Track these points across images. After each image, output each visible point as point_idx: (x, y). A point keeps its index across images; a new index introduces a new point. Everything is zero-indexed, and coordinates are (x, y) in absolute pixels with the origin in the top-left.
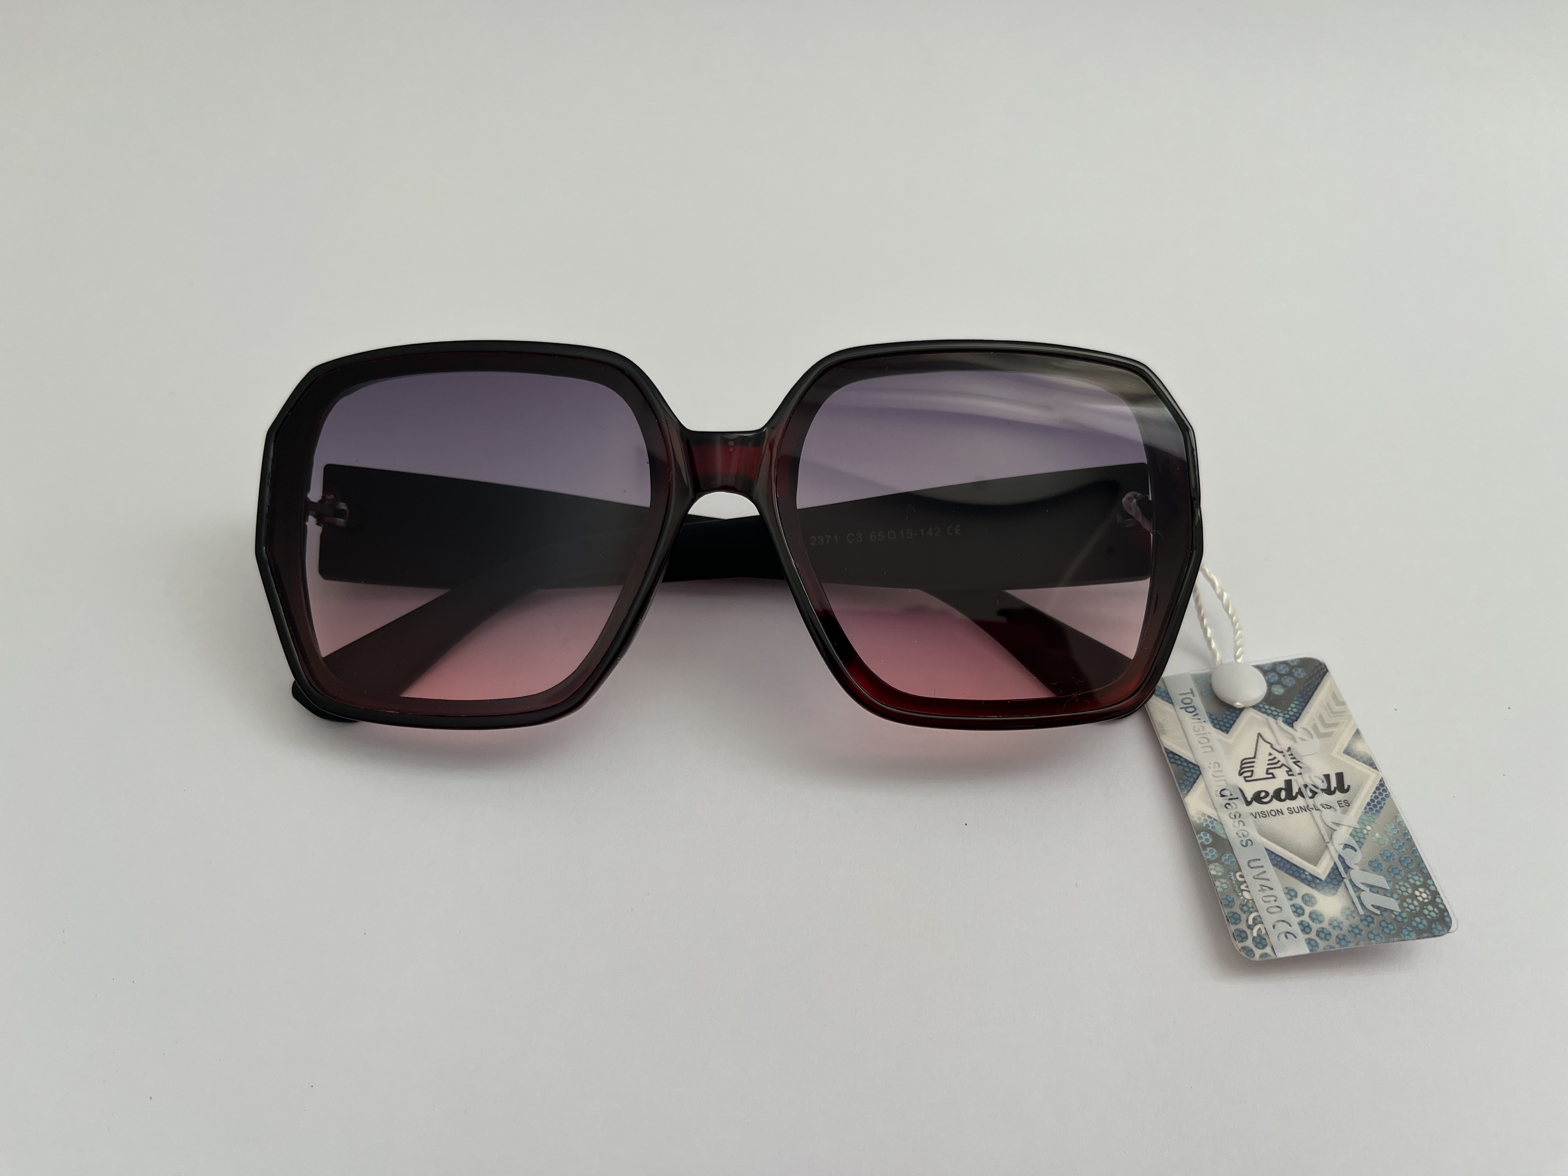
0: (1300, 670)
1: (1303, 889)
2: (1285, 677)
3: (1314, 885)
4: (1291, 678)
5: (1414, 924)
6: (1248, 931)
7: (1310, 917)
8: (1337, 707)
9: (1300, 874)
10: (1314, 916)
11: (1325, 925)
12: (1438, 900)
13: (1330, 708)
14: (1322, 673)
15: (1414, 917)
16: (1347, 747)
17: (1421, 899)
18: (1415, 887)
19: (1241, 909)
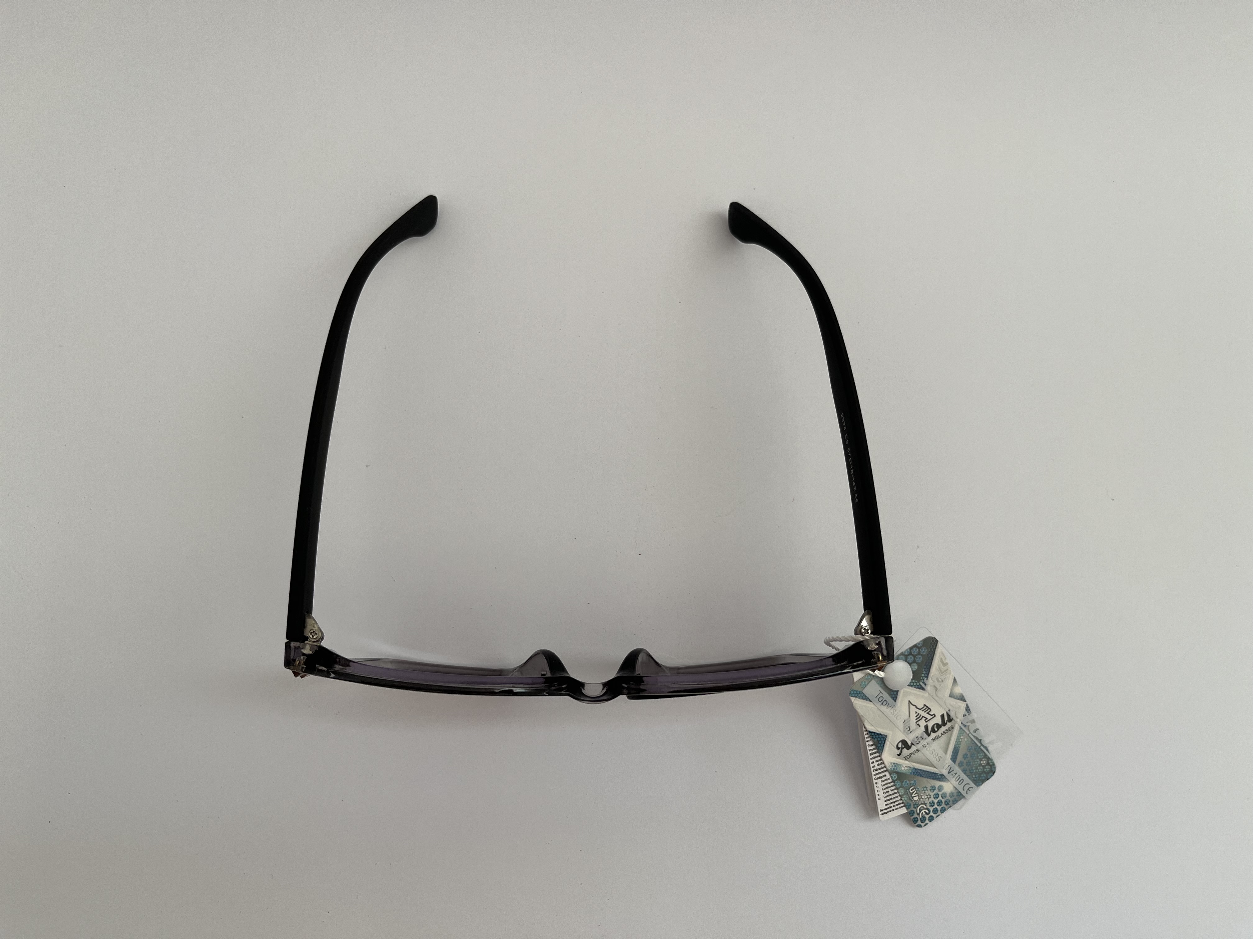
0: (924, 648)
1: (937, 784)
2: (917, 656)
3: (941, 779)
4: (920, 656)
5: (981, 778)
6: (917, 816)
7: (942, 797)
8: (944, 668)
9: (936, 776)
10: (943, 796)
11: (948, 797)
12: (990, 761)
13: (940, 670)
14: (934, 647)
15: (981, 774)
16: (950, 693)
17: (983, 764)
18: (981, 760)
19: (914, 807)
